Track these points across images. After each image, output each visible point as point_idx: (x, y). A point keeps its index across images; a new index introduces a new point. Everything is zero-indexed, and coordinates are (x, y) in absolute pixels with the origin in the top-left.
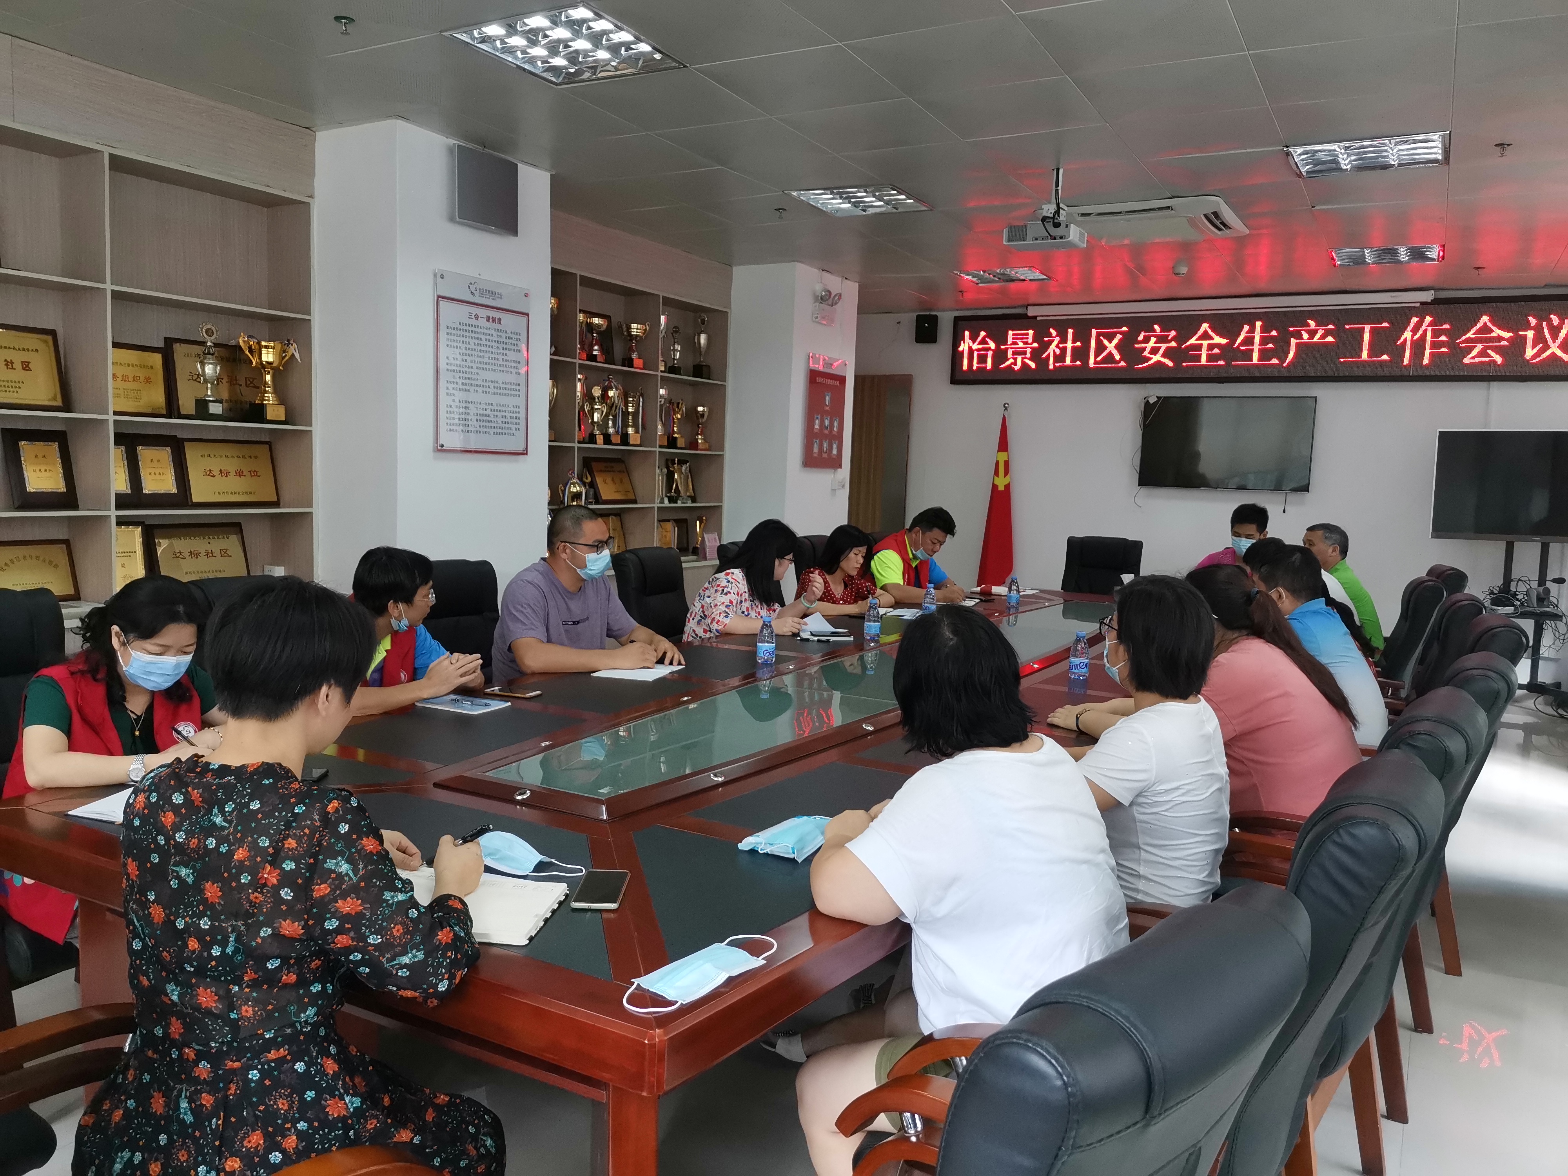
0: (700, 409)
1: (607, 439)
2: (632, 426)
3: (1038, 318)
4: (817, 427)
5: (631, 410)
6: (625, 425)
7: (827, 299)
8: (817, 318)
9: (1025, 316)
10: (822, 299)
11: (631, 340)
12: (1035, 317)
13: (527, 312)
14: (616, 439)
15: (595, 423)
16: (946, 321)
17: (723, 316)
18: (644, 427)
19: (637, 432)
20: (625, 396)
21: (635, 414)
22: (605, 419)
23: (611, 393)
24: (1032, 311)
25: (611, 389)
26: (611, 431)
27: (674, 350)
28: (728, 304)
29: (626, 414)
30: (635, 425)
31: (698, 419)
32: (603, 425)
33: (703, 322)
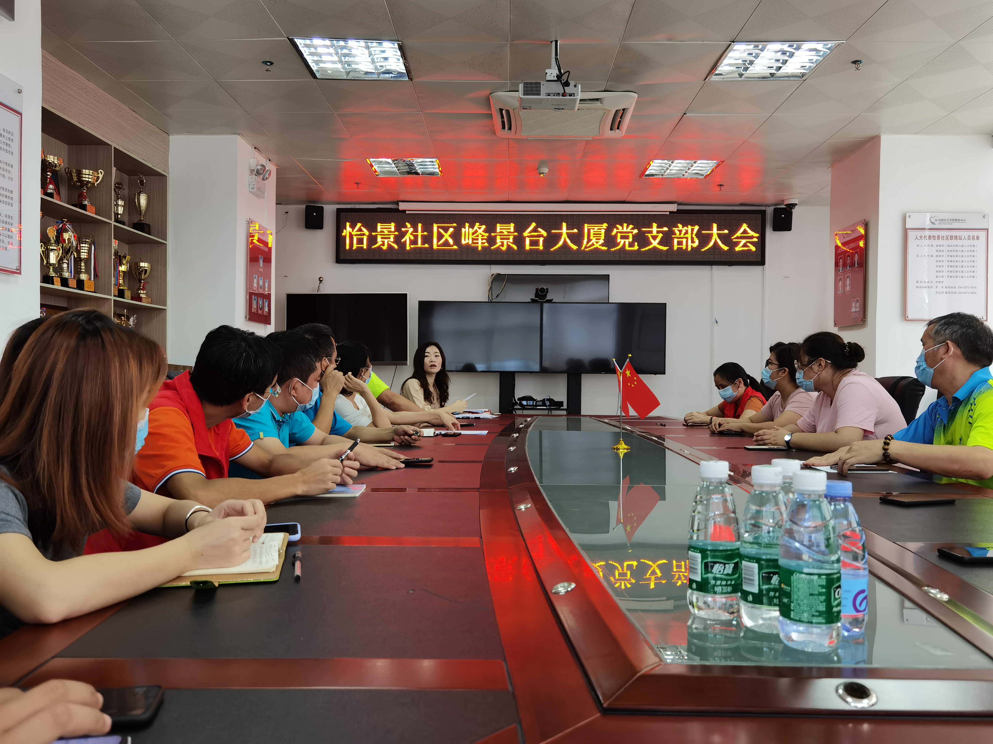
0: (142, 264)
1: (64, 282)
2: (84, 273)
3: (407, 212)
4: (255, 285)
5: (84, 255)
6: (78, 272)
7: (260, 172)
8: (254, 188)
9: (397, 210)
10: (258, 173)
11: (82, 186)
12: (404, 211)
13: (20, 111)
14: (73, 283)
15: (51, 265)
16: (329, 210)
17: (161, 178)
18: (96, 275)
19: (90, 279)
20: (80, 241)
21: (87, 261)
22: (60, 261)
23: (66, 236)
24: (402, 206)
25: (66, 231)
26: (66, 275)
27: (117, 205)
28: (167, 170)
29: (78, 260)
30: (88, 272)
31: (140, 274)
32: (58, 269)
33: (142, 182)
